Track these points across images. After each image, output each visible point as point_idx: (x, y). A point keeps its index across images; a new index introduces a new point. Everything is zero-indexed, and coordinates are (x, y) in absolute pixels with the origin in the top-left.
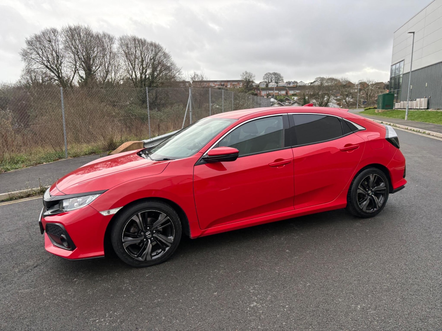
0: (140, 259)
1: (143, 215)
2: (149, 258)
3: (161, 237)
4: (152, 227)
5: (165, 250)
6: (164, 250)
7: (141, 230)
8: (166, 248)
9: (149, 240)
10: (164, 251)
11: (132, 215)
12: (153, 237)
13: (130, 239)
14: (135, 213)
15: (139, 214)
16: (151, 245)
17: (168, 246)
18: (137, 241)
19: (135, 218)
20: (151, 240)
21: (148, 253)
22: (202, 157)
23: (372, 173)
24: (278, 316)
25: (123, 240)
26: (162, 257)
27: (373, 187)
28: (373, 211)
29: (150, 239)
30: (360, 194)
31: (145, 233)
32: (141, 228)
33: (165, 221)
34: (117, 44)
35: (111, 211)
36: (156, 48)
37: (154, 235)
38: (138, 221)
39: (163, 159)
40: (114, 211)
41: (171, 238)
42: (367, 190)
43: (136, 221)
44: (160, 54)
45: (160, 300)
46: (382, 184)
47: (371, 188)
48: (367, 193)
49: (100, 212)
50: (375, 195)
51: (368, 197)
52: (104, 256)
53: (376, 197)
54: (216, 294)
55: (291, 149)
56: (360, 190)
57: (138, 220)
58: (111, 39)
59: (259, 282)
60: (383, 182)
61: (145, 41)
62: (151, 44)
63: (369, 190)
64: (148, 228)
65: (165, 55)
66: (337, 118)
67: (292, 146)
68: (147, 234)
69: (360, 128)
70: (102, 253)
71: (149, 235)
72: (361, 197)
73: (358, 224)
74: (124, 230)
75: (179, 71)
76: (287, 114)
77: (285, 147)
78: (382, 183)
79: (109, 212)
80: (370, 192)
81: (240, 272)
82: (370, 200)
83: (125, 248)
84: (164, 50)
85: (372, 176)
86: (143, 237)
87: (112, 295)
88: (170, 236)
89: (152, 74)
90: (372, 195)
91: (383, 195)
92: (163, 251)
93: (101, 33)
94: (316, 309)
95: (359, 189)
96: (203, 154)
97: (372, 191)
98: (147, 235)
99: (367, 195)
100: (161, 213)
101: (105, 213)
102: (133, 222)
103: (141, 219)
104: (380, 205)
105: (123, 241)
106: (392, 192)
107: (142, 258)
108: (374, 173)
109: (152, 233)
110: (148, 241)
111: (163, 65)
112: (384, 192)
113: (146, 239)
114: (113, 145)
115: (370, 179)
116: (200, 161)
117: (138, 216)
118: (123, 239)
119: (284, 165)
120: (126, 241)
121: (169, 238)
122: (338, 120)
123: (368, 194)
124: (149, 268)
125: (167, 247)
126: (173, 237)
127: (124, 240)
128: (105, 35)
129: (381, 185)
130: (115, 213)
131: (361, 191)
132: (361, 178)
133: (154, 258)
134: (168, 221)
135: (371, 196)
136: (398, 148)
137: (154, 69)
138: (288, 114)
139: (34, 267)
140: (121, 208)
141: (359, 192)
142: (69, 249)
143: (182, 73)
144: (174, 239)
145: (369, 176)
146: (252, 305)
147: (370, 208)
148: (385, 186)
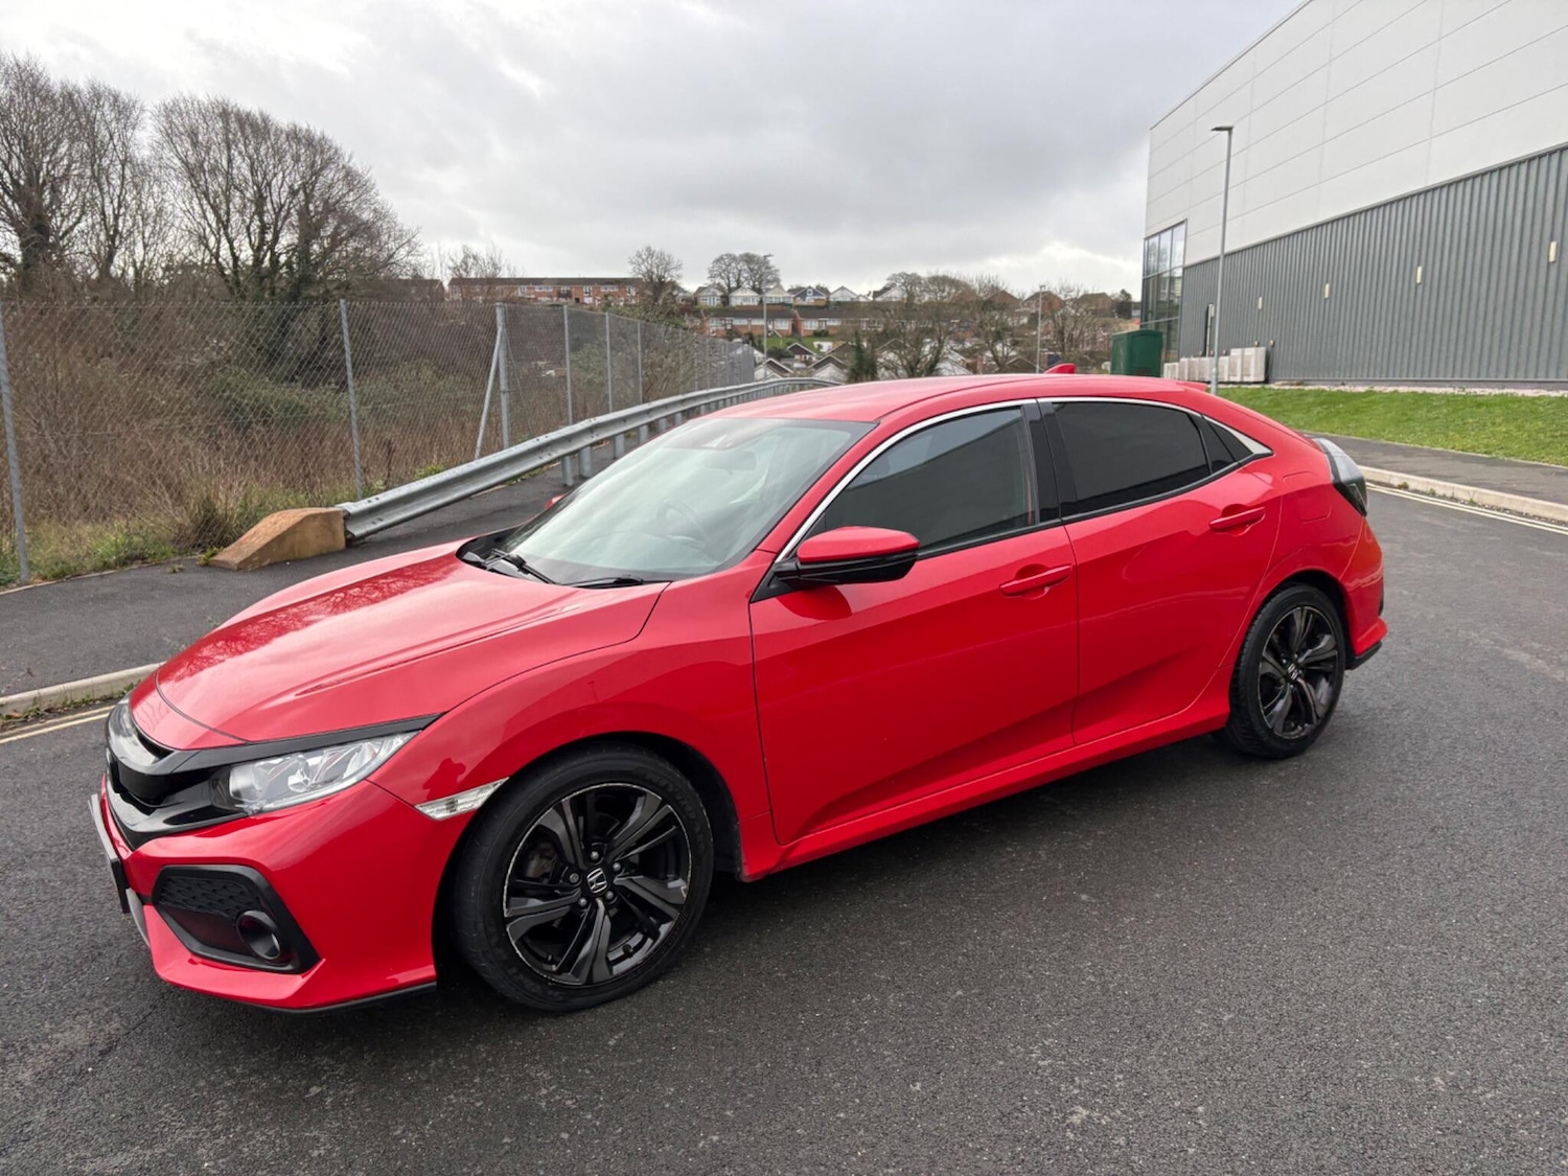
0: (568, 979)
1: (579, 806)
2: (601, 973)
3: (641, 886)
4: (609, 852)
5: (658, 934)
6: (655, 935)
7: (570, 865)
8: (659, 926)
9: (600, 902)
10: (655, 939)
11: (539, 809)
12: (612, 887)
13: (535, 902)
14: (550, 800)
15: (565, 800)
16: (607, 917)
17: (665, 918)
18: (558, 910)
19: (549, 819)
20: (605, 901)
21: (598, 956)
22: (774, 569)
23: (1301, 603)
24: (1191, 1151)
25: (505, 910)
26: (647, 962)
27: (1301, 652)
28: (1303, 734)
29: (603, 896)
30: (1267, 677)
31: (583, 874)
32: (570, 859)
33: (654, 824)
34: (151, 130)
35: (459, 802)
36: (314, 151)
37: (617, 881)
38: (559, 830)
39: (612, 581)
40: (472, 800)
41: (679, 885)
42: (1284, 661)
43: (554, 830)
44: (329, 175)
45: (715, 1138)
46: (1326, 641)
47: (1296, 656)
48: (1284, 673)
49: (418, 807)
50: (1306, 679)
51: (1286, 686)
52: (434, 984)
53: (1309, 686)
54: (918, 1088)
55: (1062, 527)
56: (1267, 664)
57: (563, 827)
58: (124, 111)
59: (1049, 1026)
60: (1329, 633)
61: (265, 120)
62: (294, 135)
63: (1290, 660)
64: (595, 854)
65: (350, 177)
66: (1186, 413)
67: (1065, 519)
68: (591, 878)
69: (1256, 448)
70: (429, 971)
71: (599, 879)
72: (1270, 689)
73: (1266, 780)
74: (509, 871)
75: (409, 241)
76: (1033, 401)
77: (1041, 521)
78: (1327, 638)
79: (452, 805)
80: (1291, 668)
81: (959, 993)
82: (1294, 695)
83: (513, 943)
84: (347, 160)
85: (1300, 613)
86: (578, 891)
87: (506, 1140)
88: (675, 879)
89: (302, 249)
90: (1299, 680)
91: (1327, 675)
92: (649, 941)
93: (83, 86)
94: (1306, 1109)
95: (1264, 660)
96: (774, 555)
97: (1298, 666)
98: (592, 884)
99: (1282, 680)
100: (644, 794)
101: (437, 811)
102: (543, 834)
103: (571, 821)
104: (1321, 711)
105: (505, 915)
106: (1351, 665)
107: (576, 974)
108: (1306, 603)
109: (610, 874)
110: (596, 907)
111: (346, 218)
112: (1331, 666)
113: (587, 899)
114: (219, 527)
115: (1294, 624)
116: (769, 584)
117: (560, 810)
118: (507, 906)
119: (1047, 590)
120: (518, 914)
121: (671, 885)
122: (1188, 420)
123: (1287, 677)
124: (602, 1010)
125: (665, 922)
126: (686, 880)
127: (511, 909)
128: (97, 96)
129: (1322, 644)
130: (478, 805)
131: (1267, 667)
132: (1269, 623)
133: (619, 969)
134: (668, 821)
135: (1295, 683)
136: (1364, 512)
137: (309, 231)
138: (1040, 400)
139: (102, 1053)
140: (500, 783)
141: (1264, 672)
142: (289, 967)
143: (421, 249)
144: (690, 892)
145: (1292, 615)
146: (1076, 1119)
147: (1293, 725)
148: (1336, 648)
